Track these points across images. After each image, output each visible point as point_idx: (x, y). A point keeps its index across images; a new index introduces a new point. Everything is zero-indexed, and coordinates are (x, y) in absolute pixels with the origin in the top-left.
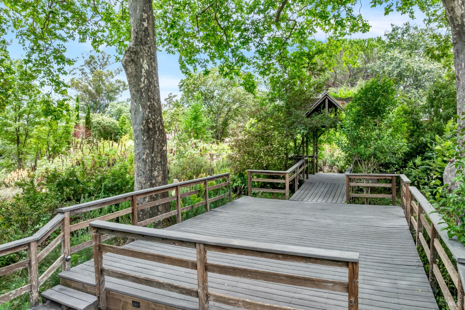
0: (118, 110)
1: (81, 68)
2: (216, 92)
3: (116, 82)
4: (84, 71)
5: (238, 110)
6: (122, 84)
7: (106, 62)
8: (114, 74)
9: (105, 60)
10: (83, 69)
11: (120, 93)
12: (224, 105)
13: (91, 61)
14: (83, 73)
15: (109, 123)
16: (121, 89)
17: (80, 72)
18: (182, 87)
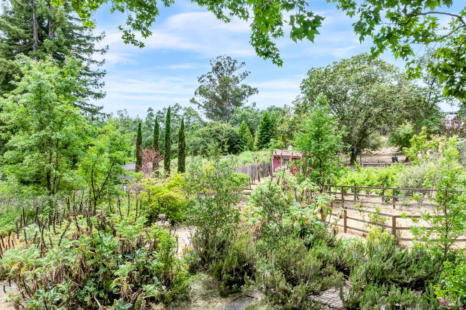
0: (242, 115)
1: (208, 75)
2: (350, 91)
3: (242, 87)
4: (212, 78)
5: (381, 115)
6: (248, 89)
7: (232, 67)
8: (240, 79)
9: (231, 65)
10: (210, 76)
11: (246, 98)
12: (361, 109)
13: (218, 67)
14: (211, 80)
15: (229, 131)
16: (247, 93)
17: (208, 80)
18: (305, 89)
